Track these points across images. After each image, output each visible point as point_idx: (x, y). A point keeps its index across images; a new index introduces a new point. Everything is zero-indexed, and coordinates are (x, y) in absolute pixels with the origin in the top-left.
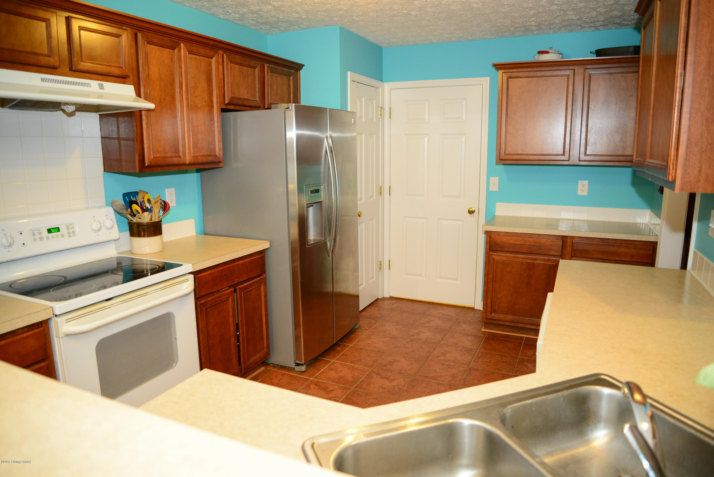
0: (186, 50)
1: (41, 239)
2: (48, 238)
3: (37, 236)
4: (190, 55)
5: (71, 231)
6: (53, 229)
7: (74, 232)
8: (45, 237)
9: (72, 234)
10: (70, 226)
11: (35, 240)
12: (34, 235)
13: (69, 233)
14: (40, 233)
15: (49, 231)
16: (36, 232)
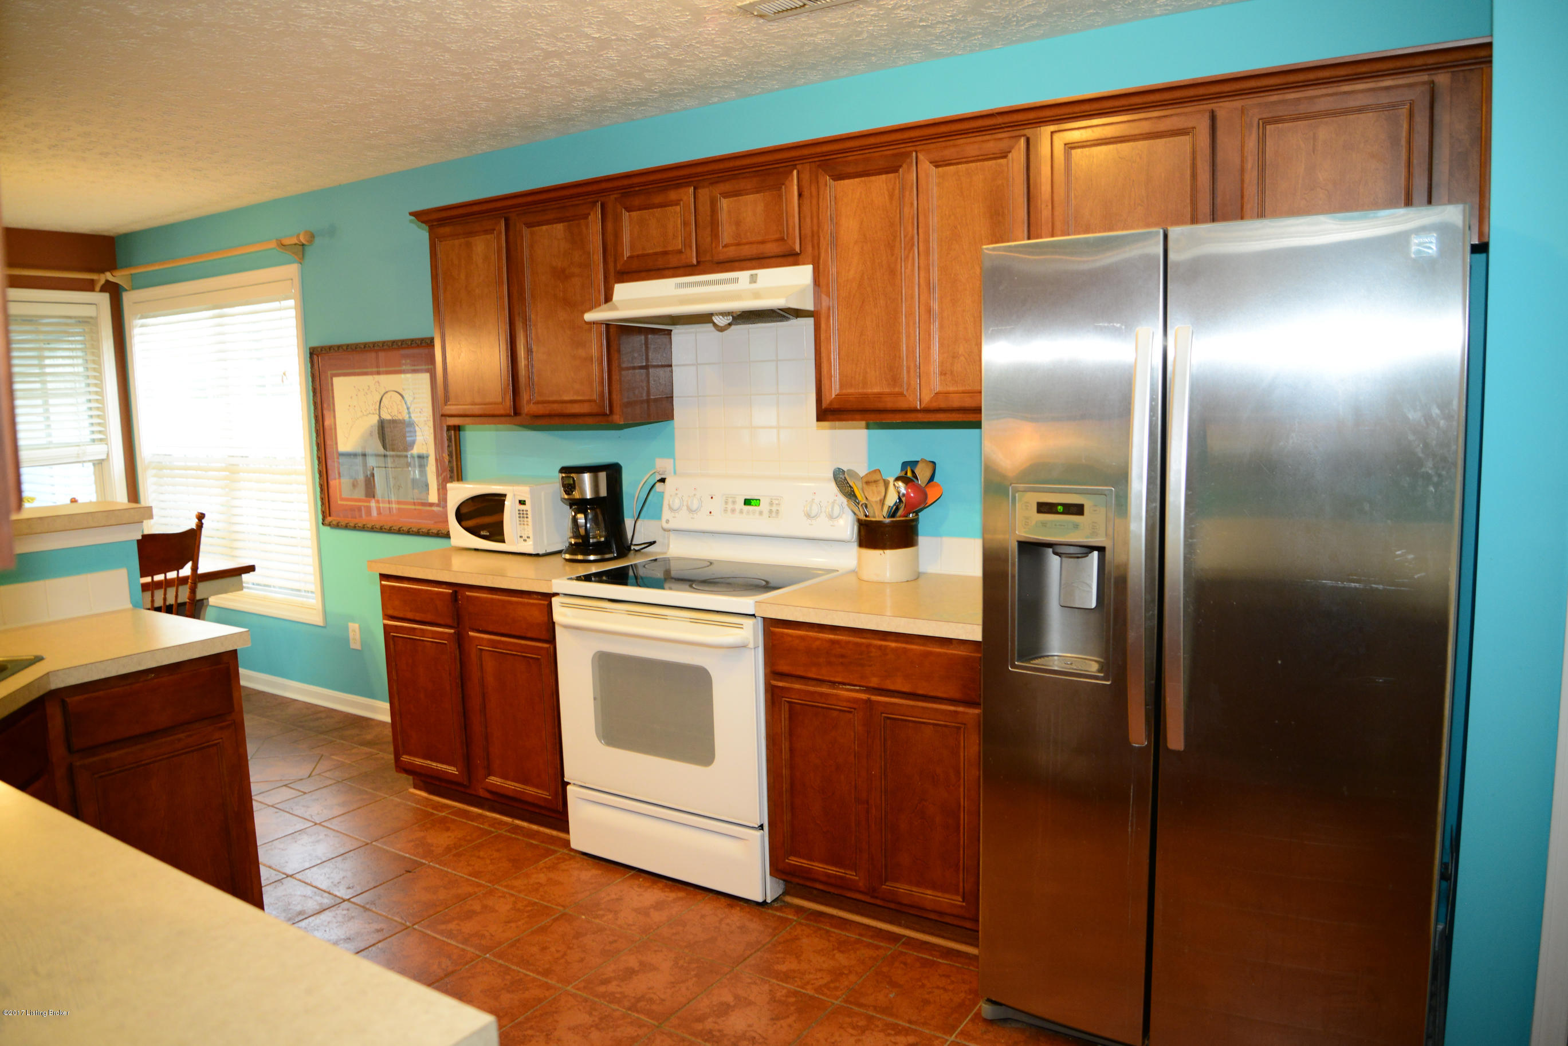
0: (928, 163)
1: (733, 511)
2: (741, 512)
3: (730, 506)
4: (940, 169)
5: (774, 508)
6: (753, 500)
7: (777, 512)
8: (738, 511)
9: (774, 513)
10: (774, 501)
11: (726, 510)
12: (726, 503)
13: (771, 511)
14: (734, 502)
15: (747, 502)
16: (730, 500)
